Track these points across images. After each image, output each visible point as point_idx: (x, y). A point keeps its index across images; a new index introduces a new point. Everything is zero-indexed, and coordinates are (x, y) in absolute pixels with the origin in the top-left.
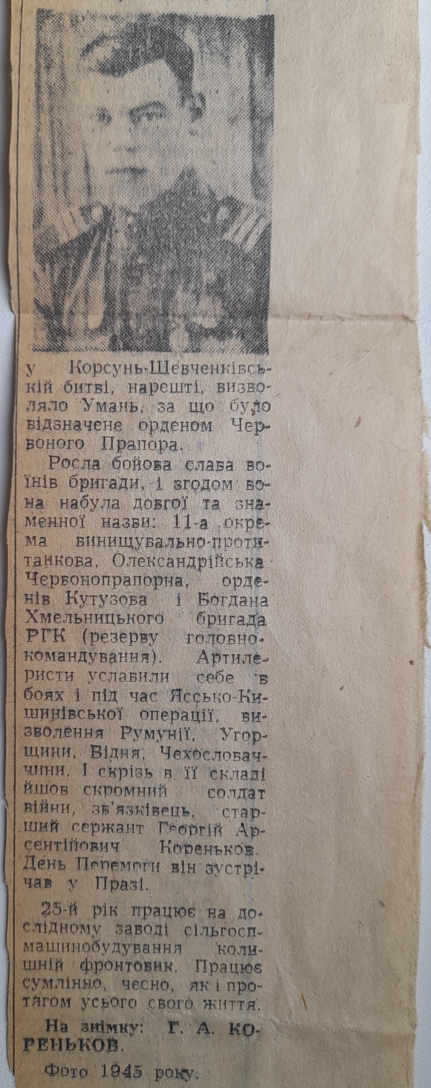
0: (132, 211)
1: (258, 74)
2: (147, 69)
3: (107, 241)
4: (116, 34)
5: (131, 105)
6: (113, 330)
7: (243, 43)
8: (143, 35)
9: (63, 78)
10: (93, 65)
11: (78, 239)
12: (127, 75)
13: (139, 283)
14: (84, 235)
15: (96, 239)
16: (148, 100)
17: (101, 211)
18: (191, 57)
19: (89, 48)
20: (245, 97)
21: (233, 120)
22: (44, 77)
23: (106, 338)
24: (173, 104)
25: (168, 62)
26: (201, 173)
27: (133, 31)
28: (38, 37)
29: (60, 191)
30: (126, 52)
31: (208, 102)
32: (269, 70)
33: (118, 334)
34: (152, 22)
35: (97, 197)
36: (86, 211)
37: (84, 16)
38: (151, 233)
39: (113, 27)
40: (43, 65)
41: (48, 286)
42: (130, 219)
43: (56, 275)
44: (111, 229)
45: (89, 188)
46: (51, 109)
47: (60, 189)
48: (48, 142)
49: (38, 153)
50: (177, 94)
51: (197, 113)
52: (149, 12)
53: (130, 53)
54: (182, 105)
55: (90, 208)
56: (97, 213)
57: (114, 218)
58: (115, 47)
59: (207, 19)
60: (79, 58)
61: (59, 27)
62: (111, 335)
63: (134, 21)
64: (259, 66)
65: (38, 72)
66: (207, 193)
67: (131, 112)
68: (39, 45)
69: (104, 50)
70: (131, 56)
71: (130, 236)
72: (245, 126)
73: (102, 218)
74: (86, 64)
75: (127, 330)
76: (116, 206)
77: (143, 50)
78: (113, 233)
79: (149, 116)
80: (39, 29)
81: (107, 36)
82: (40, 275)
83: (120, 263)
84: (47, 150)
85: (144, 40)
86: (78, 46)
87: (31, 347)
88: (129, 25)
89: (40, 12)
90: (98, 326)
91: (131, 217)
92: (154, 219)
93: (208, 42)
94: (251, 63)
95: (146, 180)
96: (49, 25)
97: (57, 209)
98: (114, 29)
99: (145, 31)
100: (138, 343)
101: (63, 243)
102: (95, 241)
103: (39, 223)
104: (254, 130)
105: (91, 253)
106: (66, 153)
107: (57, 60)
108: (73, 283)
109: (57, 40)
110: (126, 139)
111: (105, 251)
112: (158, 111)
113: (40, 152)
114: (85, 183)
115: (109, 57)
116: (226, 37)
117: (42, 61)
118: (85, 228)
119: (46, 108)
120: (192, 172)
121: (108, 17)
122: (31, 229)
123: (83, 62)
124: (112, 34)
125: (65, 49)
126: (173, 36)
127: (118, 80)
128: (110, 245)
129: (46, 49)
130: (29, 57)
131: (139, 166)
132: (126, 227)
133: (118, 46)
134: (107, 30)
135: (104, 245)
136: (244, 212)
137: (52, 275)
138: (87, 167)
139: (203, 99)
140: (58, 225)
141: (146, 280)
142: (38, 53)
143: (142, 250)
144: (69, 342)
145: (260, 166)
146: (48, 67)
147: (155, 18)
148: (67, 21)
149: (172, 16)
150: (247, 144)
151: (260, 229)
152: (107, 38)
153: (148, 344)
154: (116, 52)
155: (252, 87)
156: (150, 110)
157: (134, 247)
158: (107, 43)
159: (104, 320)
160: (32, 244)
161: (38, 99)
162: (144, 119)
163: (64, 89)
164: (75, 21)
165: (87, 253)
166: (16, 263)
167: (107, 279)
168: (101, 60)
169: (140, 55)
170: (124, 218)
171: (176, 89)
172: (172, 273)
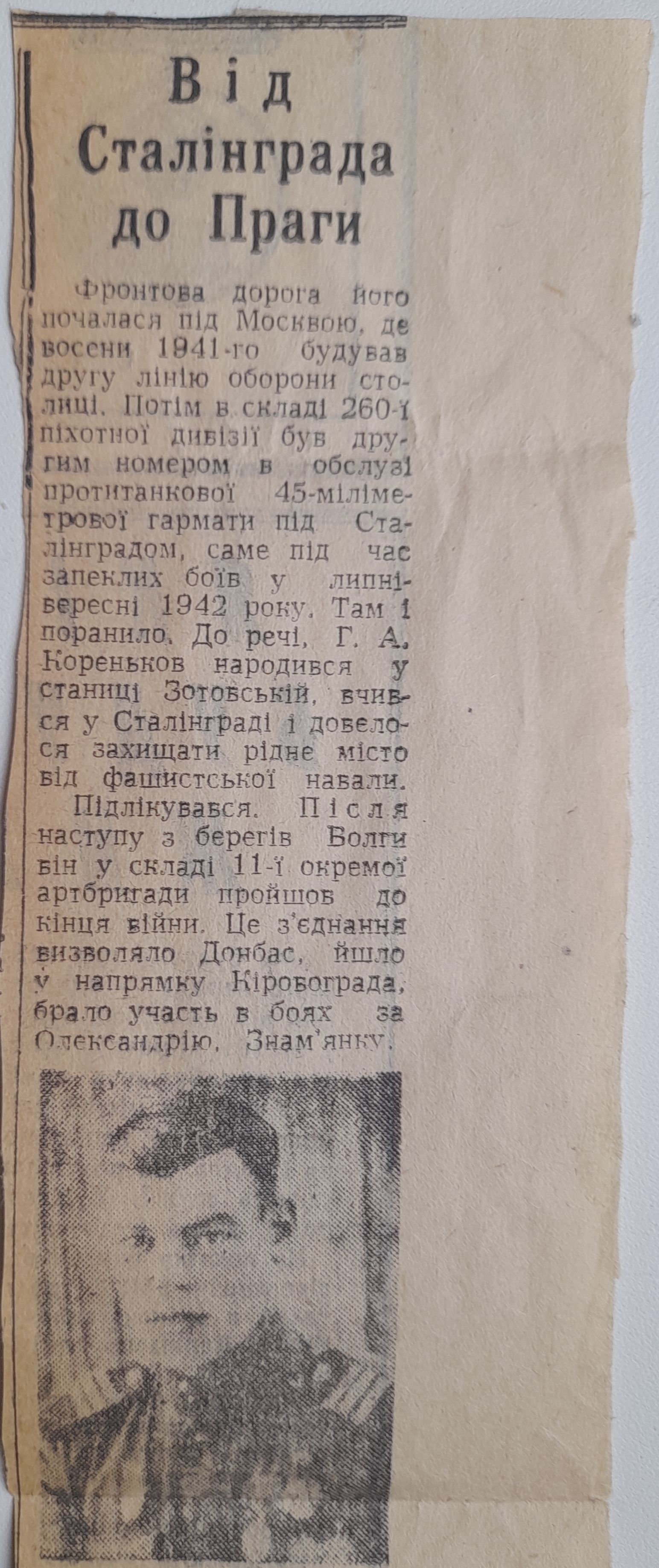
0: (186, 1373)
1: (376, 1169)
2: (209, 1163)
3: (148, 1414)
4: (162, 1109)
5: (184, 1221)
6: (158, 1524)
7: (355, 1117)
8: (203, 1110)
9: (82, 1181)
10: (127, 1159)
11: (105, 1413)
12: (178, 1173)
13: (197, 1462)
14: (114, 1407)
15: (132, 1413)
16: (208, 1212)
17: (140, 1373)
18: (275, 1143)
19: (120, 1134)
20: (357, 1203)
21: (337, 1240)
22: (53, 1181)
23: (149, 1538)
24: (246, 1216)
25: (239, 1152)
26: (289, 1317)
27: (187, 1104)
28: (42, 1115)
29: (79, 1348)
30: (176, 1139)
31: (299, 1212)
32: (393, 1162)
33: (165, 1530)
34: (216, 1089)
35: (133, 1356)
36: (117, 1375)
37: (113, 1080)
38: (214, 1403)
39: (156, 1098)
40: (51, 1161)
41: (62, 1468)
42: (183, 1386)
43: (73, 1455)
44: (155, 1399)
45: (122, 1343)
46: (64, 1231)
47: (77, 1345)
48: (60, 1280)
49: (45, 1296)
50: (254, 1202)
51: (284, 1229)
52: (212, 1074)
53: (183, 1139)
54: (262, 1218)
55: (123, 1371)
56: (133, 1378)
57: (159, 1385)
58: (160, 1129)
59: (299, 1083)
60: (105, 1149)
61: (76, 1101)
62: (155, 1533)
63: (188, 1088)
64: (377, 1156)
65: (43, 1173)
66: (298, 1345)
67: (184, 1230)
68: (44, 1130)
69: (143, 1136)
70: (184, 1142)
71: (183, 1409)
72: (357, 1247)
73: (141, 1383)
74: (117, 1158)
75: (179, 1525)
76: (162, 1367)
77: (203, 1134)
78: (158, 1403)
79: (212, 1236)
80: (44, 1104)
81: (148, 1112)
82: (49, 1454)
83: (168, 1442)
84: (58, 1290)
85: (203, 1118)
86: (104, 1130)
87: (38, 1552)
88: (181, 1095)
89: (46, 1075)
90: (137, 1516)
91: (185, 1381)
92: (218, 1383)
93: (301, 1118)
94: (365, 1150)
95: (208, 1329)
96: (59, 1097)
97: (75, 1375)
98: (158, 1100)
99: (206, 1104)
100: (196, 1546)
101: (82, 1416)
102: (131, 1414)
103: (47, 1391)
104: (370, 1253)
105: (124, 1429)
106: (85, 1293)
107: (72, 1152)
108: (99, 1466)
109: (72, 1120)
110: (178, 1272)
111: (146, 1426)
112: (226, 1228)
113: (47, 1294)
114: (115, 1337)
115: (150, 1146)
116: (328, 1110)
117: (49, 1154)
118: (116, 1398)
119: (55, 1228)
120: (275, 1318)
121: (149, 1081)
122: (36, 1398)
123: (111, 1154)
124: (155, 1109)
125: (83, 1134)
126: (248, 1111)
127: (164, 1183)
128: (153, 1419)
129: (55, 1134)
130: (30, 1152)
131: (196, 1309)
132: (177, 1395)
133: (164, 1129)
134: (147, 1102)
135: (145, 1420)
136: (354, 1370)
137: (67, 1455)
138: (118, 1313)
139: (292, 1208)
140: (76, 1394)
141: (207, 1460)
142: (43, 1144)
143: (201, 1425)
144: (92, 1544)
145: (377, 1306)
146: (59, 1164)
147: (221, 1083)
148: (86, 1091)
149: (246, 1081)
150: (359, 1275)
151: (377, 1393)
152: (148, 1116)
153: (210, 1548)
154: (162, 1139)
155: (366, 1188)
156: (213, 1227)
157: (189, 1421)
158: (149, 1124)
159: (145, 1506)
160: (37, 1419)
161: (44, 1214)
162: (204, 1241)
163: (82, 1198)
164: (99, 1089)
165: (119, 1429)
166: (14, 1441)
167: (149, 1459)
168: (140, 1152)
169: (197, 1141)
170: (173, 1382)
171: (252, 1191)
172: (246, 1452)
